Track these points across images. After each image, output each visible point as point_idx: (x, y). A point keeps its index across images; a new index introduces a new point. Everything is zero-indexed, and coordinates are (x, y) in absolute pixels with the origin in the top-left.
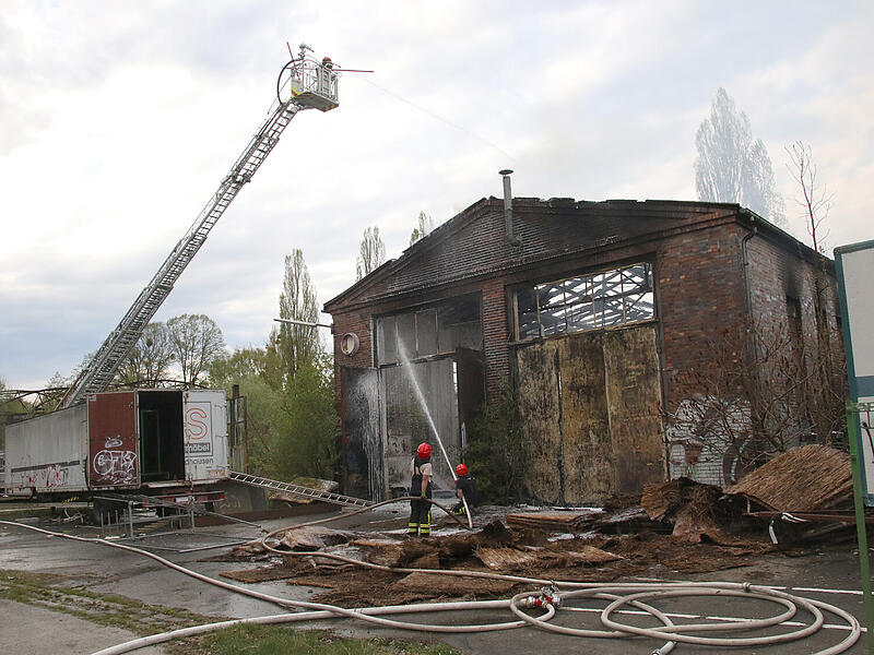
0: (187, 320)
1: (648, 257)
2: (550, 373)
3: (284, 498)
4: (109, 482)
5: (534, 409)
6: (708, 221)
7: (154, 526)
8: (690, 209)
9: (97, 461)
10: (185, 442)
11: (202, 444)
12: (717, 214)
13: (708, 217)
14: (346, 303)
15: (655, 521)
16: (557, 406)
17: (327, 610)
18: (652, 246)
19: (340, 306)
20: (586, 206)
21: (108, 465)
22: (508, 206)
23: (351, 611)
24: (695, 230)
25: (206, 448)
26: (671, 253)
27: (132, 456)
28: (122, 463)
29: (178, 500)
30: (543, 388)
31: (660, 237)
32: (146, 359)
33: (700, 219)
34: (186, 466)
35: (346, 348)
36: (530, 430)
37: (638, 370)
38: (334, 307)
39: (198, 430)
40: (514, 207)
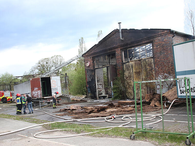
0: (56, 57)
1: (151, 42)
2: (131, 69)
3: (74, 99)
4: (36, 97)
5: (128, 78)
6: (164, 33)
7: (46, 106)
8: (160, 31)
9: (33, 93)
10: (52, 88)
11: (55, 88)
12: (166, 31)
13: (164, 32)
14: (87, 54)
15: (147, 102)
16: (132, 77)
17: (73, 120)
18: (152, 40)
19: (86, 55)
20: (137, 30)
21: (35, 94)
22: (120, 31)
23: (77, 120)
24: (161, 35)
25: (56, 89)
26: (156, 41)
27: (40, 91)
28: (38, 93)
29: (51, 100)
30: (129, 73)
31: (154, 37)
32: (46, 67)
33: (162, 33)
34: (52, 93)
35: (87, 65)
36: (127, 82)
37: (149, 68)
38: (84, 55)
39: (54, 85)
40: (122, 31)
